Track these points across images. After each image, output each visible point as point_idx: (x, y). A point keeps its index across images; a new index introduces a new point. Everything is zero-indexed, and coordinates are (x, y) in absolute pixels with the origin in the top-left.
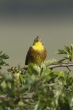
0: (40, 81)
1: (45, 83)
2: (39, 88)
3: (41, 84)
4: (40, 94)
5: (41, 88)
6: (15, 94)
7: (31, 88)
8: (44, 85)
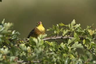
0: (45, 51)
1: (48, 52)
2: (44, 55)
3: (45, 53)
4: (45, 59)
5: (45, 56)
6: (28, 60)
7: (39, 56)
8: (47, 54)
